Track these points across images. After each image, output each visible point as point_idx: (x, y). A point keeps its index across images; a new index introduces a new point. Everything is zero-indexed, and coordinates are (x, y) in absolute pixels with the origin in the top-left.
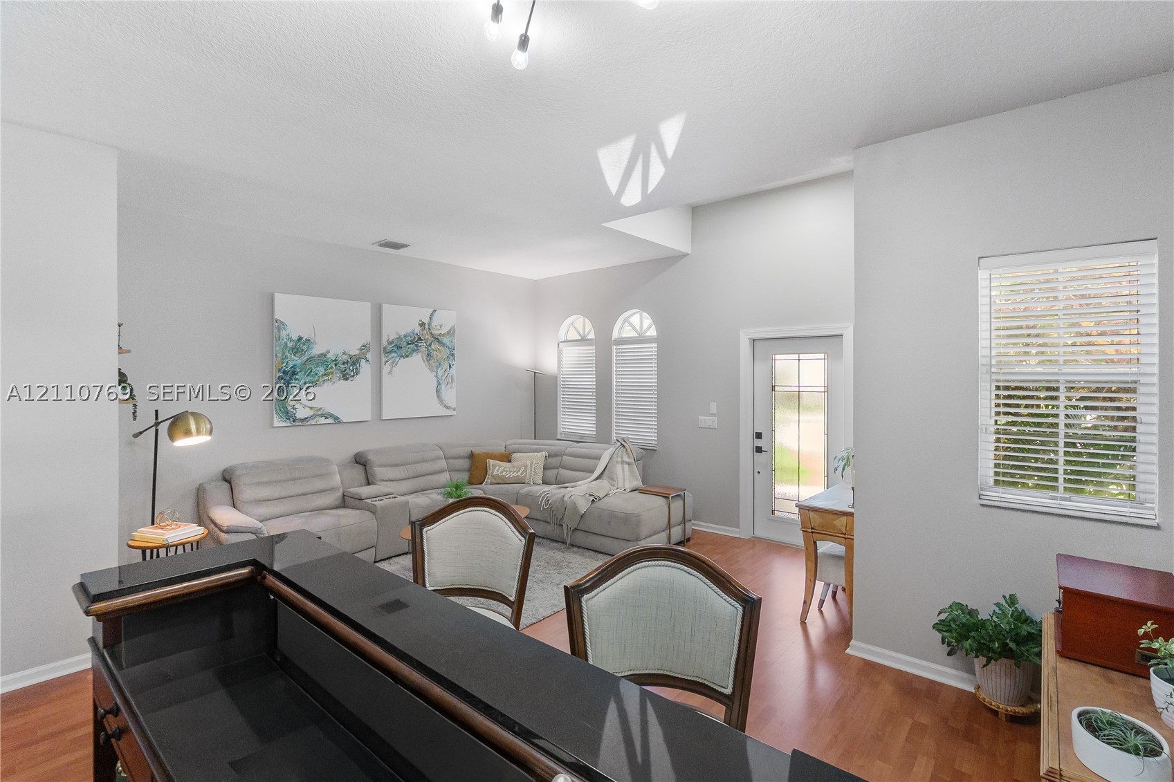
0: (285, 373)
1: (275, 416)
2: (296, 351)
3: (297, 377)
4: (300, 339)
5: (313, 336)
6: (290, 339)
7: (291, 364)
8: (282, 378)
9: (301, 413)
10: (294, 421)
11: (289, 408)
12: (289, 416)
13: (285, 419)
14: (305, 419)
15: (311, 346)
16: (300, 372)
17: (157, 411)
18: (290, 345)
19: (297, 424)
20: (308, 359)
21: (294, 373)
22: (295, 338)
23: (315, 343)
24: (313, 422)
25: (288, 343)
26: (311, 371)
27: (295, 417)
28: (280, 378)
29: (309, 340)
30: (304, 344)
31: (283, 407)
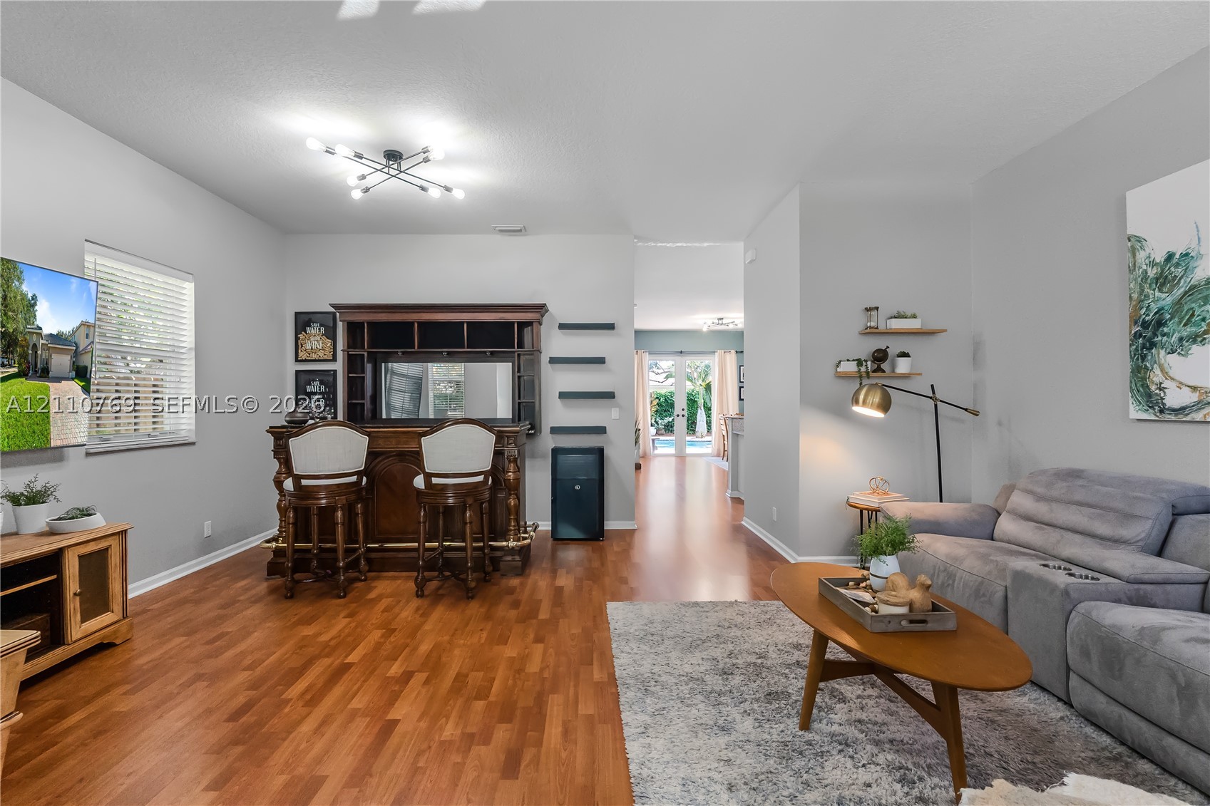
0: (1145, 325)
1: (1131, 400)
2: (1163, 281)
3: (1166, 330)
4: (1170, 257)
5: (1194, 244)
6: (1153, 264)
7: (1154, 308)
8: (1140, 336)
9: (1175, 397)
10: (1161, 411)
11: (1153, 388)
12: (1151, 399)
13: (1146, 408)
14: (1183, 409)
15: (1192, 264)
16: (1171, 319)
17: (932, 386)
18: (1152, 273)
19: (1168, 417)
20: (1186, 293)
21: (1160, 323)
22: (1159, 257)
23: (1200, 256)
24: (1198, 416)
25: (1149, 270)
26: (1193, 315)
27: (1164, 404)
28: (1137, 335)
29: (1187, 255)
30: (1177, 265)
31: (1142, 386)
